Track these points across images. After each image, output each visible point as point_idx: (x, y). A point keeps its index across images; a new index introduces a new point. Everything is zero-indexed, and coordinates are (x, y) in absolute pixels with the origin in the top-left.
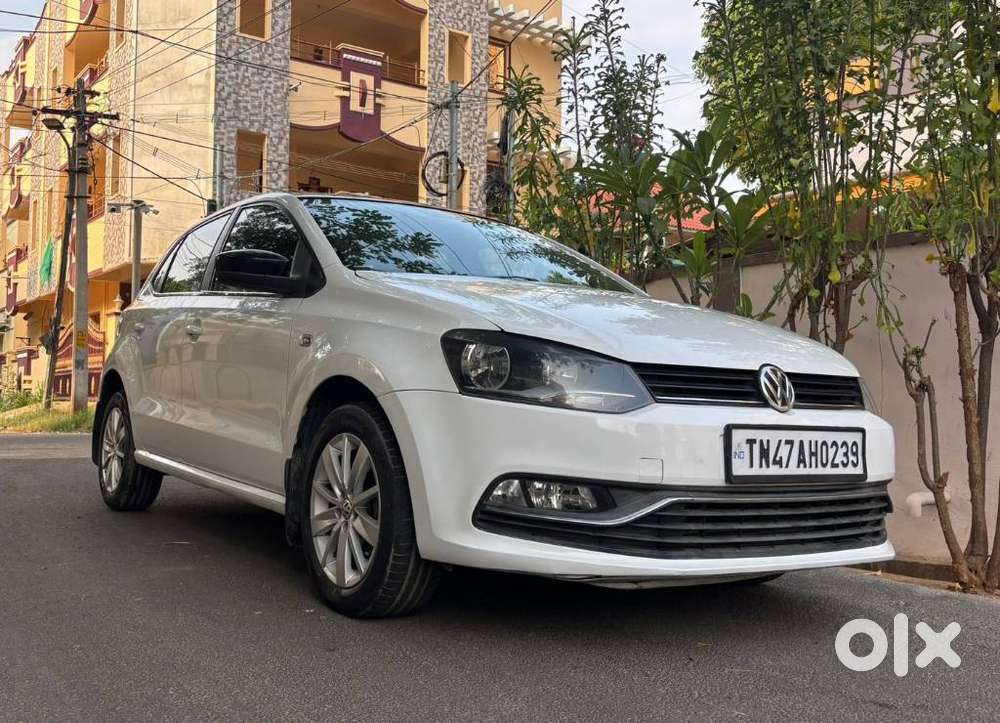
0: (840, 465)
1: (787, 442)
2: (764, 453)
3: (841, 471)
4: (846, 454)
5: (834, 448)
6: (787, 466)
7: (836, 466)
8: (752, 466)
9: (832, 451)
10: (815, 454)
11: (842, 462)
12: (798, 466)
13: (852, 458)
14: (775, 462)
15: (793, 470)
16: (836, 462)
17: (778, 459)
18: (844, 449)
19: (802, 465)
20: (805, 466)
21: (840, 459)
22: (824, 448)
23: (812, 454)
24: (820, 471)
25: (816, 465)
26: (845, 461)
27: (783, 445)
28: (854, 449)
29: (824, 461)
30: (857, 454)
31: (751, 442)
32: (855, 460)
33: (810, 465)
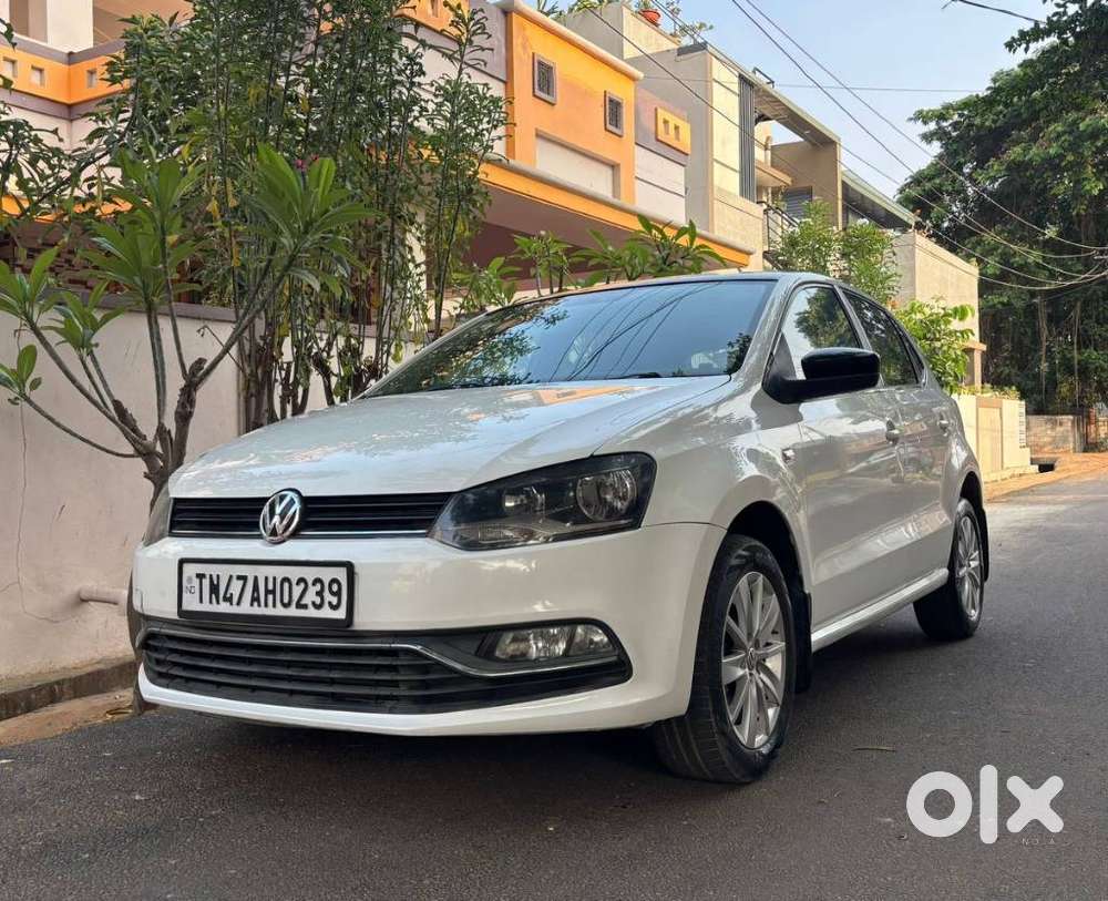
0: (310, 606)
1: (239, 578)
2: (214, 589)
3: (312, 613)
4: (320, 594)
5: (302, 585)
6: (238, 604)
7: (305, 607)
8: (201, 601)
9: (297, 591)
10: (273, 592)
11: (314, 603)
12: (252, 605)
13: (328, 597)
14: (225, 599)
15: (246, 608)
16: (303, 602)
17: (228, 595)
18: (318, 587)
19: (256, 604)
20: (259, 605)
21: (311, 597)
22: (286, 585)
23: (267, 592)
24: (280, 611)
25: (274, 606)
26: (318, 600)
27: (234, 580)
28: (335, 588)
29: (286, 600)
30: (338, 594)
31: (201, 576)
32: (334, 600)
33: (266, 605)
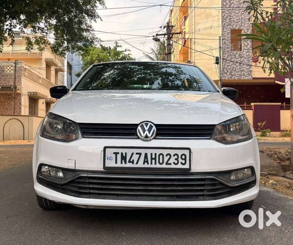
0: (172, 164)
1: (137, 154)
2: (124, 158)
3: (173, 166)
4: (177, 159)
5: (169, 156)
6: (137, 163)
7: (170, 164)
8: (116, 163)
9: (166, 159)
10: (155, 159)
11: (174, 163)
12: (144, 164)
13: (180, 160)
14: (130, 162)
15: (141, 165)
16: (169, 162)
17: (131, 160)
18: (176, 157)
19: (146, 163)
20: (148, 164)
21: (173, 160)
22: (161, 156)
23: (152, 159)
24: (158, 166)
25: (155, 164)
26: (176, 162)
27: (134, 155)
28: (183, 157)
29: (161, 162)
30: (185, 159)
31: (116, 154)
32: (183, 162)
33: (151, 164)
